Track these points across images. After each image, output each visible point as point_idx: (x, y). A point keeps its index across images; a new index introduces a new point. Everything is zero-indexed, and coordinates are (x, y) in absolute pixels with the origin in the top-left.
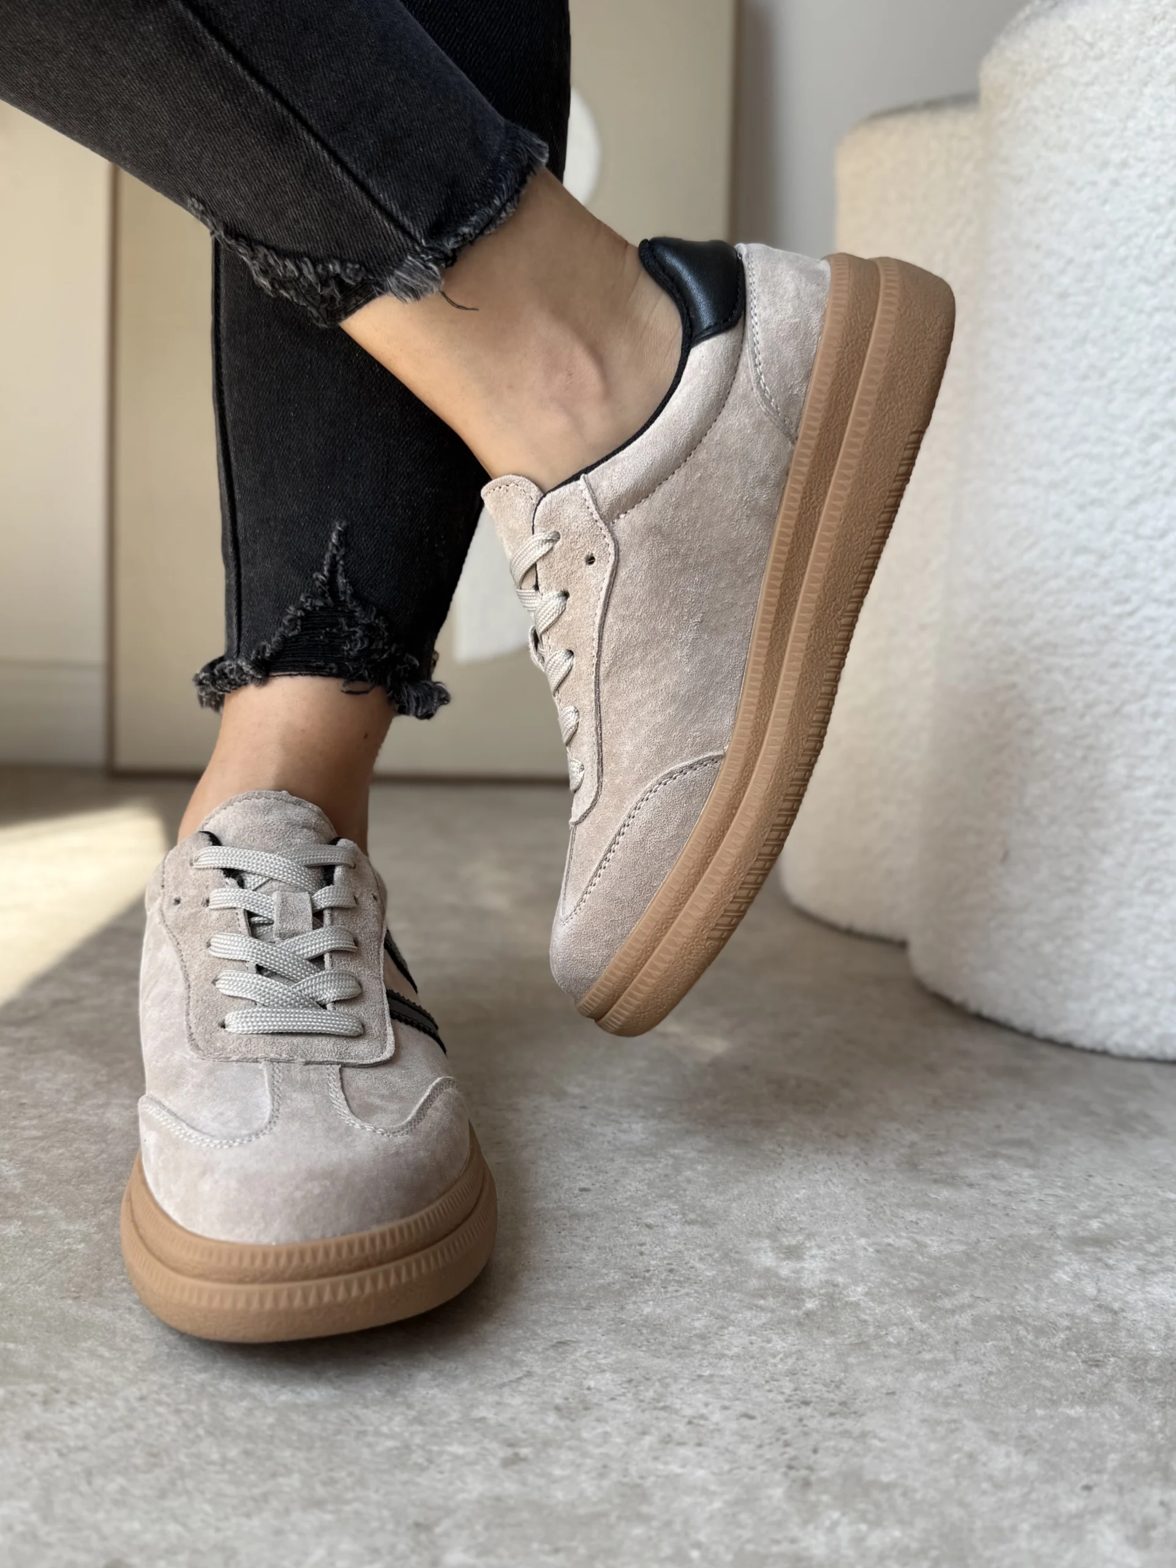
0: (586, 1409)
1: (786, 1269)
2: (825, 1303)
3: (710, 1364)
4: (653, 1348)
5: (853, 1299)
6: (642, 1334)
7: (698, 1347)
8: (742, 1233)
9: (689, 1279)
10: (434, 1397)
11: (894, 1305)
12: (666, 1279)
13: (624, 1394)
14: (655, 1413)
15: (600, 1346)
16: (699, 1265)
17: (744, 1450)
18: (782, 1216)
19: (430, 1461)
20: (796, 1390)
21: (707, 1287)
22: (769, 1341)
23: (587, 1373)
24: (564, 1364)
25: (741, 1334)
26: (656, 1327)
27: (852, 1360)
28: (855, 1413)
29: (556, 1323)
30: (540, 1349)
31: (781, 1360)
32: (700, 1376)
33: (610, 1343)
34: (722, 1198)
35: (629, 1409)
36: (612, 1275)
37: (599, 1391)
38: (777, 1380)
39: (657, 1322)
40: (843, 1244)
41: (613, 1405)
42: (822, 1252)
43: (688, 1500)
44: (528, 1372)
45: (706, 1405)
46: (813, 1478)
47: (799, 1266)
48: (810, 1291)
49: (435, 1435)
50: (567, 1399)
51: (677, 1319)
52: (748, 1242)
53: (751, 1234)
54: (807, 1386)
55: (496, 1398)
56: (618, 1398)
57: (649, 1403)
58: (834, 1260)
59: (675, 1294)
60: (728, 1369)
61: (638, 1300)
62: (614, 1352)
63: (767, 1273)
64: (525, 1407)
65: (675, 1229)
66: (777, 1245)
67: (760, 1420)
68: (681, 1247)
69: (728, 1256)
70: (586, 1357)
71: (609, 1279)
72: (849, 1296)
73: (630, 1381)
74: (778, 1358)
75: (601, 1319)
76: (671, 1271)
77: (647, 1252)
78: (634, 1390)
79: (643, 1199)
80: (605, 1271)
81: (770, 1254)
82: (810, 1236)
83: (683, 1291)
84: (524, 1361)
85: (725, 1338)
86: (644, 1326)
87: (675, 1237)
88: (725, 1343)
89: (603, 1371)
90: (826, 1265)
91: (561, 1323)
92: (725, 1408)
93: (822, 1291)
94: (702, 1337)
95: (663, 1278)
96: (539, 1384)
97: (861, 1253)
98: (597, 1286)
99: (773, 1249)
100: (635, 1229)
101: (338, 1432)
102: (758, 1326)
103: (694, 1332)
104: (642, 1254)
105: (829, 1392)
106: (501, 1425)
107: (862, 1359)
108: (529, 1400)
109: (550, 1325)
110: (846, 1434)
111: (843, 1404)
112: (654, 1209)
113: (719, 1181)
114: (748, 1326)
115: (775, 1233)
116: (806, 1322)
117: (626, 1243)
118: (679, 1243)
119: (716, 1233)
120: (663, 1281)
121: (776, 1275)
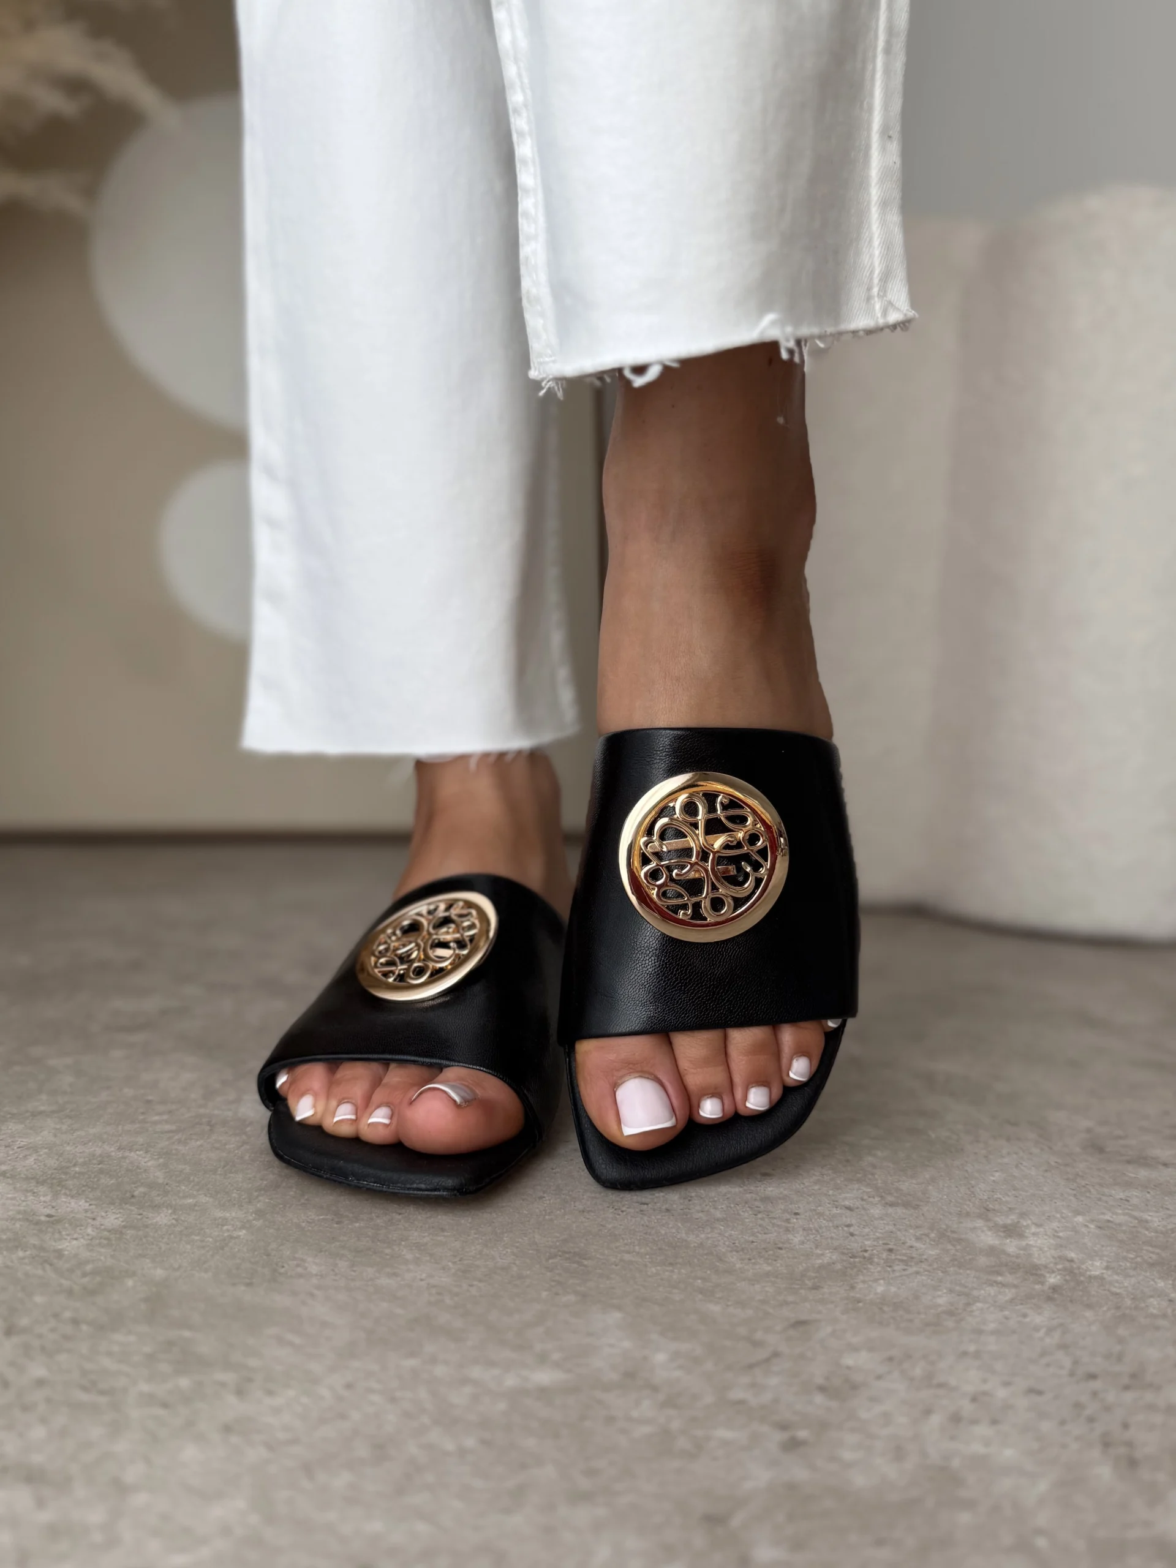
1: (1012, 1246)
2: (1068, 1278)
3: (971, 1339)
4: (902, 1325)
5: (1097, 1273)
6: (884, 1312)
7: (951, 1324)
8: (950, 1213)
9: (913, 1258)
10: (679, 1379)
11: (1141, 1278)
12: (887, 1259)
13: (889, 1373)
14: (932, 1391)
15: (844, 1325)
16: (917, 1245)
18: (986, 1197)
19: (699, 1447)
20: (1076, 1362)
21: (936, 1266)
22: (1025, 1316)
23: (840, 1352)
24: (812, 1344)
25: (992, 1309)
26: (897, 1305)
27: (1122, 1332)
28: (1151, 1385)
30: (778, 1328)
31: (1046, 1334)
32: (965, 1354)
33: (854, 1322)
34: (914, 1181)
35: (901, 1387)
36: (829, 1255)
37: (862, 1370)
38: (1052, 1354)
39: (895, 1301)
40: (1059, 1222)
41: (882, 1384)
42: (1042, 1229)
44: (775, 1352)
45: (985, 1381)
46: (1137, 1455)
47: (1024, 1243)
48: (1046, 1267)
49: (694, 1419)
50: (828, 1379)
51: (917, 1297)
52: (961, 1223)
53: (960, 1215)
54: (1085, 1360)
55: (749, 1379)
56: (885, 1376)
57: (920, 1381)
58: (1059, 1237)
59: (904, 1273)
60: (992, 1344)
61: (867, 1279)
62: (861, 1331)
63: (992, 1251)
64: (783, 1388)
65: (878, 1211)
66: (991, 1224)
67: (1049, 1395)
68: (891, 1228)
69: (944, 1236)
70: (833, 1336)
71: (826, 1260)
72: (1090, 1271)
73: (890, 1359)
74: (1041, 1333)
75: (833, 1299)
77: (857, 1233)
78: (899, 1368)
80: (819, 1251)
81: (989, 1233)
82: (1023, 1215)
83: (911, 1270)
84: (765, 1341)
85: (977, 1313)
86: (882, 1304)
88: (978, 1319)
89: (857, 1350)
90: (1052, 1241)
91: (792, 1303)
92: (1007, 1384)
93: (1060, 1267)
94: (951, 1313)
95: (884, 1257)
96: (791, 1364)
97: (1084, 1230)
98: (817, 1266)
99: (990, 1229)
100: (835, 1211)
102: (1007, 1301)
103: (940, 1309)
104: (852, 1235)
105: (1112, 1364)
106: (765, 1407)
107: (1132, 1331)
108: (786, 1380)
109: (781, 1305)
110: (1151, 1407)
111: (1133, 1377)
113: (904, 1165)
114: (995, 1302)
115: (985, 1213)
116: (1056, 1296)
117: (831, 1224)
118: (888, 1224)
119: (923, 1215)
120: (886, 1261)
121: (1004, 1252)
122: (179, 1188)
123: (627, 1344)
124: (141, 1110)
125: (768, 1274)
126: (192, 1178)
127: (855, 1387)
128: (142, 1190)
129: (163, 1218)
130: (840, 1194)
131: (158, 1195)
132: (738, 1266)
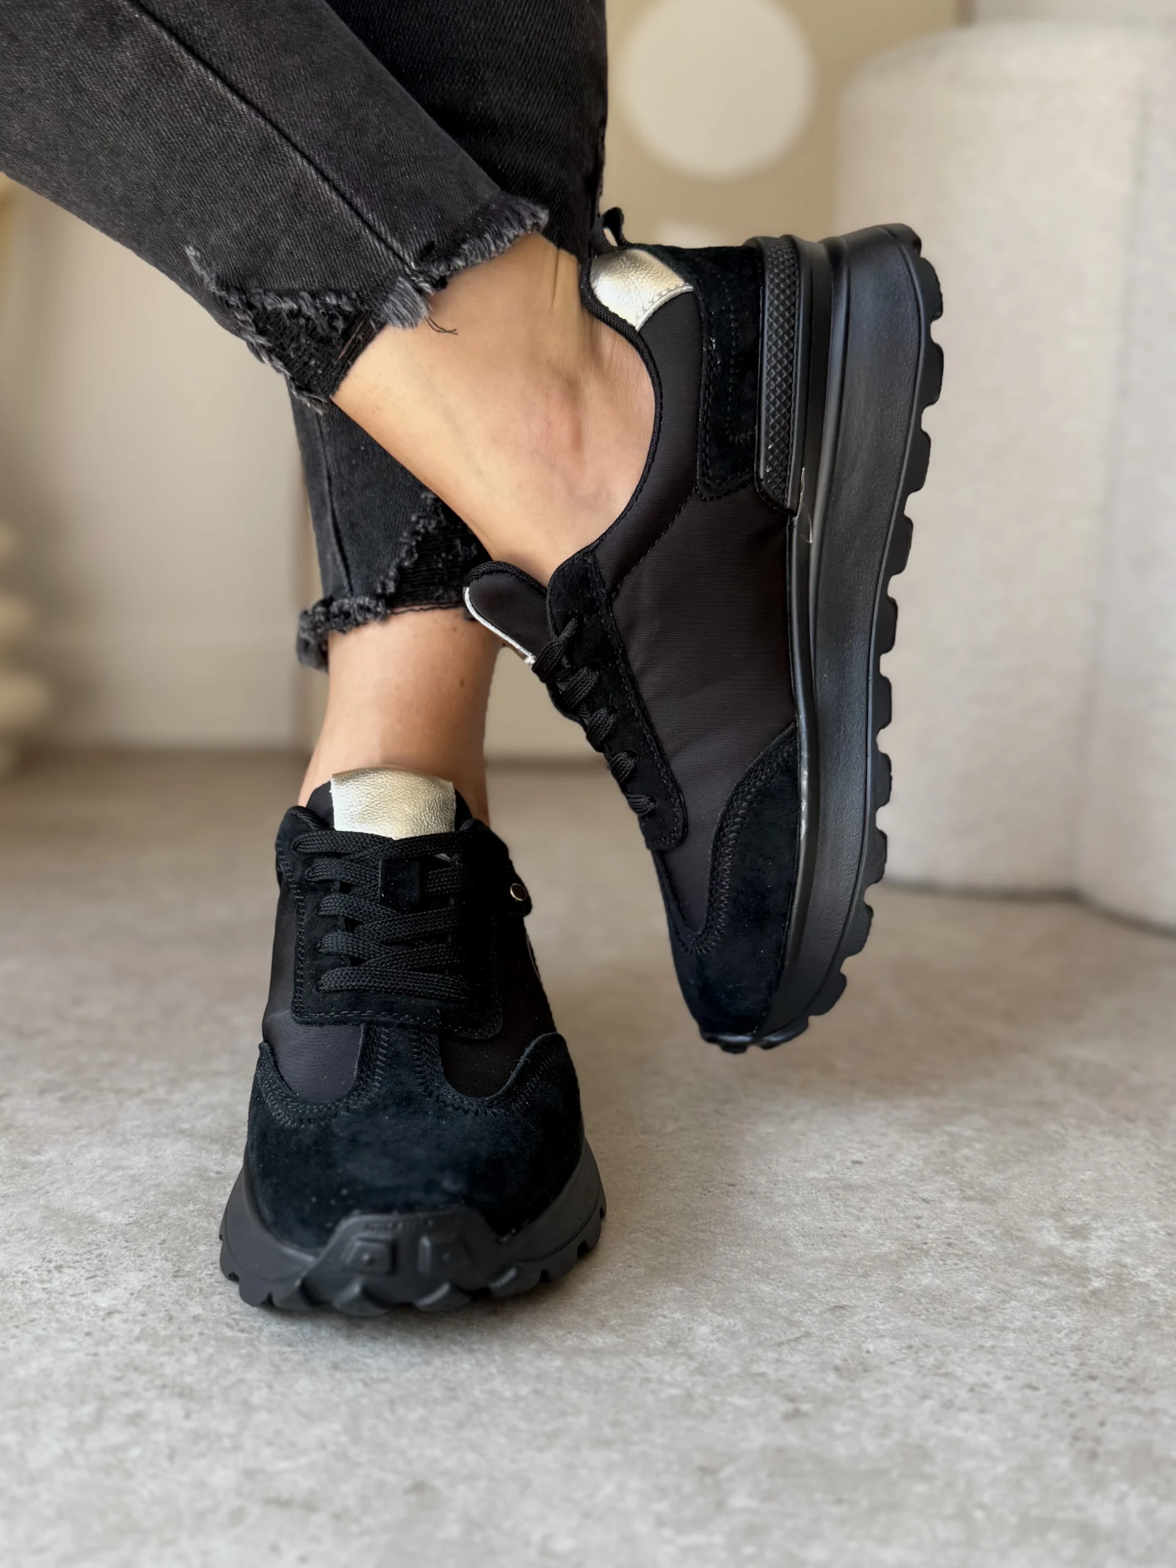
0: (866, 1371)
1: (1071, 1248)
2: (1113, 1283)
3: (992, 1335)
4: (932, 1317)
5: (1142, 1280)
6: (920, 1303)
7: (979, 1319)
8: (1024, 1211)
9: (968, 1253)
10: (713, 1351)
12: (944, 1253)
13: (904, 1359)
14: (936, 1379)
15: (878, 1313)
16: (980, 1241)
17: (1029, 1420)
18: (1067, 1197)
19: (713, 1410)
20: (1082, 1364)
21: (988, 1262)
22: (1053, 1317)
23: (866, 1337)
24: (842, 1328)
25: (1025, 1308)
26: (936, 1298)
27: (1140, 1339)
28: (1145, 1390)
29: (833, 1288)
30: (817, 1312)
31: (1066, 1335)
32: (982, 1347)
33: (889, 1310)
34: (1001, 1177)
35: (909, 1373)
36: (888, 1245)
37: (879, 1355)
38: (1063, 1355)
39: (936, 1293)
40: (1131, 1226)
41: (894, 1369)
42: (1109, 1233)
43: (970, 1464)
44: (806, 1332)
45: (989, 1374)
46: (1101, 1450)
47: (1084, 1245)
48: (1096, 1270)
49: (717, 1386)
50: (845, 1360)
51: (957, 1291)
52: (1030, 1221)
53: (1033, 1213)
54: (1093, 1362)
55: (775, 1355)
56: (898, 1362)
57: (929, 1369)
58: (1123, 1241)
59: (954, 1267)
60: (1011, 1341)
61: (916, 1270)
62: (893, 1319)
63: (1051, 1251)
64: (803, 1365)
65: (953, 1205)
66: (1060, 1224)
67: (1043, 1391)
68: (958, 1222)
69: (1010, 1233)
70: (863, 1321)
71: (884, 1249)
72: (1138, 1276)
73: (910, 1347)
74: (1063, 1333)
75: (878, 1287)
76: (950, 1244)
77: (924, 1225)
78: (914, 1356)
79: (919, 1174)
80: (880, 1241)
81: (1054, 1233)
82: (1096, 1217)
83: (962, 1265)
84: (801, 1322)
85: (1007, 1311)
86: (921, 1295)
87: (953, 1212)
88: (1007, 1317)
89: (883, 1336)
90: (1114, 1245)
91: (838, 1288)
92: (1008, 1378)
93: (1109, 1271)
94: (983, 1309)
95: (941, 1251)
96: (818, 1344)
97: (1152, 1235)
98: (874, 1255)
99: (1057, 1229)
100: (911, 1202)
101: (623, 1378)
102: (1043, 1302)
103: (974, 1304)
104: (918, 1227)
105: (1116, 1368)
106: (781, 1381)
107: (1152, 1338)
108: (808, 1359)
109: (827, 1290)
110: (1136, 1410)
111: (1132, 1380)
112: (931, 1185)
113: (998, 1160)
114: (1031, 1301)
115: (1060, 1212)
116: (1093, 1300)
117: (902, 1215)
118: (957, 1219)
119: (996, 1211)
120: (941, 1254)
121: (1060, 1253)
125: (825, 1260)
130: (922, 1186)
132: (801, 1250)
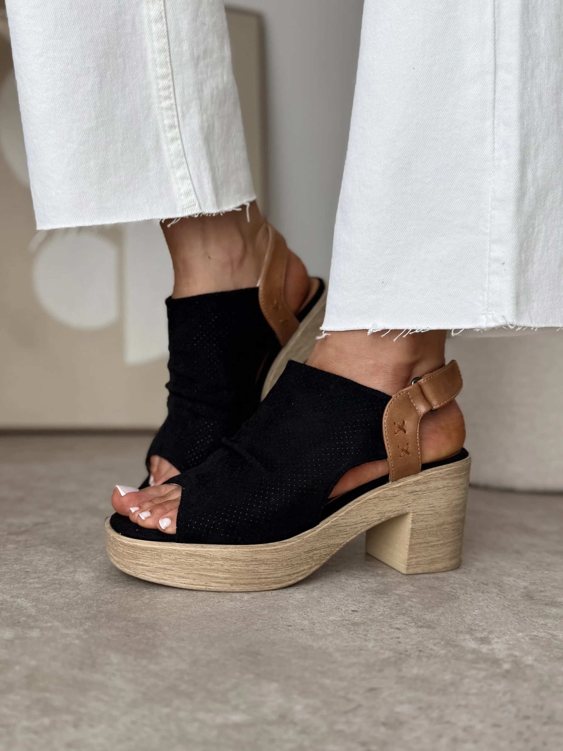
1: (485, 648)
2: (514, 666)
3: (463, 698)
4: (426, 690)
5: (529, 663)
7: (452, 690)
8: (452, 632)
9: (432, 655)
10: (308, 719)
12: (419, 655)
13: (420, 716)
14: (442, 725)
15: (395, 690)
16: (435, 648)
17: (504, 745)
18: (471, 623)
20: (518, 711)
21: (444, 659)
22: (491, 685)
23: (394, 705)
24: (378, 700)
25: (474, 682)
26: (424, 680)
27: (543, 694)
28: (558, 722)
30: (361, 692)
31: (503, 695)
32: (459, 706)
33: (401, 688)
34: (433, 615)
35: (426, 723)
36: (387, 653)
37: (405, 714)
38: (505, 706)
39: (423, 677)
40: (509, 636)
41: (416, 722)
42: (500, 640)
44: (359, 705)
45: (470, 720)
47: (491, 647)
48: (503, 660)
49: (316, 740)
50: (387, 719)
51: (434, 676)
52: (458, 636)
53: (457, 632)
54: (524, 709)
55: (345, 719)
56: (417, 718)
57: (436, 720)
58: (509, 644)
59: (427, 663)
60: (474, 701)
61: (407, 666)
62: (405, 693)
63: (474, 651)
64: (364, 723)
65: (413, 630)
67: (504, 727)
68: (420, 639)
69: (448, 643)
70: (389, 696)
71: (386, 656)
72: (525, 662)
73: (420, 708)
74: (500, 695)
75: (390, 676)
77: (402, 642)
78: (425, 713)
79: (389, 615)
80: (382, 651)
81: (473, 642)
82: (490, 632)
83: (431, 661)
84: (354, 699)
85: (465, 684)
86: (416, 679)
87: (415, 634)
88: (466, 687)
89: (403, 703)
90: (506, 646)
91: (368, 678)
92: (482, 722)
93: (510, 659)
94: (452, 684)
95: (417, 655)
96: (368, 711)
97: (523, 640)
98: (381, 659)
99: (473, 639)
100: (391, 630)
102: (482, 678)
103: (446, 682)
104: (400, 643)
106: (354, 734)
108: (365, 720)
109: (362, 680)
112: (398, 621)
113: (428, 606)
114: (476, 678)
115: (470, 631)
116: (508, 675)
117: (388, 637)
118: (419, 637)
119: (438, 632)
121: (480, 652)
122: (43, 618)
123: (281, 701)
124: (23, 576)
125: (355, 663)
126: (50, 612)
127: (401, 723)
128: (24, 619)
129: (35, 634)
130: (394, 621)
131: (32, 621)
132: (340, 659)
